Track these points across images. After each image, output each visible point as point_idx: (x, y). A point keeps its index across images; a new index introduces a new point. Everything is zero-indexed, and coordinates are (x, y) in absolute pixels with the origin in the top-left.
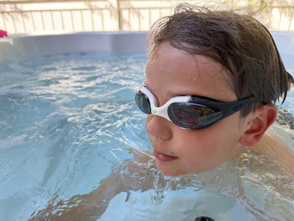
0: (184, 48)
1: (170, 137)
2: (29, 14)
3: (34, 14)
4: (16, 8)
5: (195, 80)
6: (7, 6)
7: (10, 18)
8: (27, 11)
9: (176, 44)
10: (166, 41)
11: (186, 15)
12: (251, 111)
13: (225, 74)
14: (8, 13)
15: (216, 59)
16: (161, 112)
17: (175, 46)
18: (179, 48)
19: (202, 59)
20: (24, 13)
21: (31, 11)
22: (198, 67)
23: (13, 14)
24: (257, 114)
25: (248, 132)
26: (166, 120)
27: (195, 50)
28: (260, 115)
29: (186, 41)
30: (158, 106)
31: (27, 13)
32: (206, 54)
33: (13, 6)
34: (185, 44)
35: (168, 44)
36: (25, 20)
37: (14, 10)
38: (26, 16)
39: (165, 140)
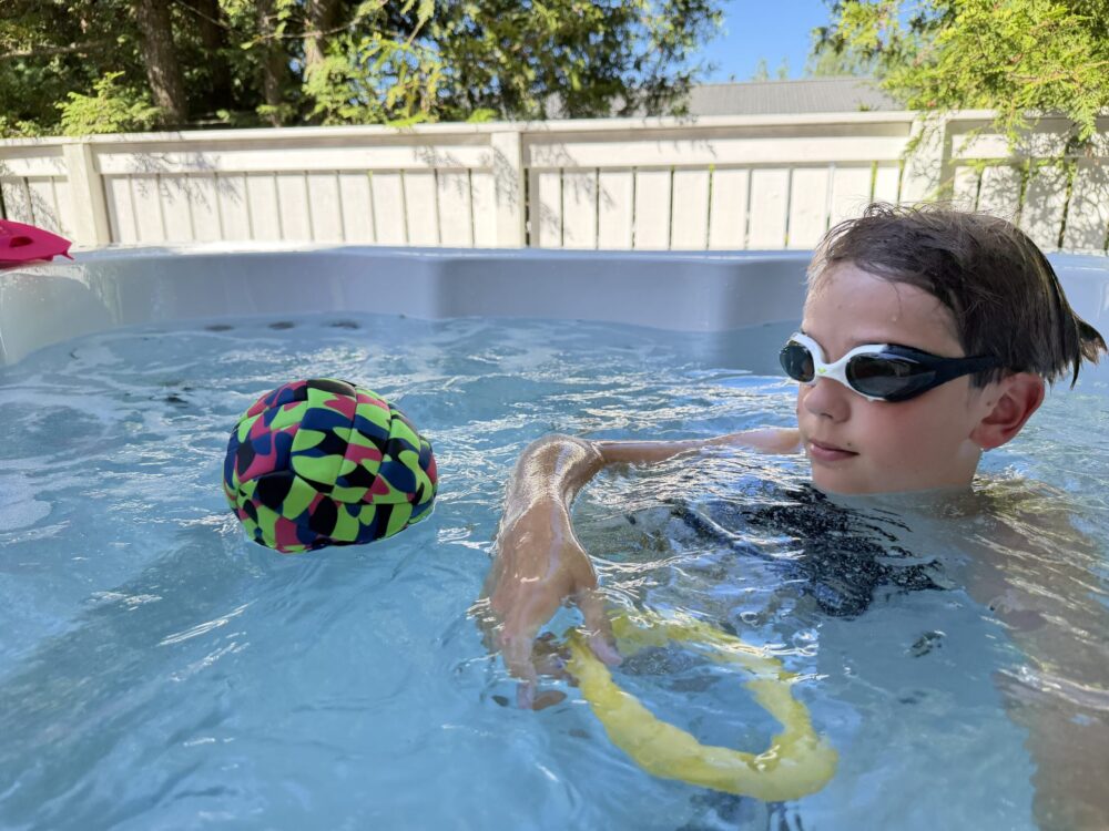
0: (878, 272)
1: (846, 416)
2: (239, 182)
3: (252, 181)
4: (201, 164)
5: (894, 319)
6: (174, 157)
7: (179, 195)
8: (235, 174)
9: (866, 265)
10: (848, 260)
11: (884, 222)
12: (991, 381)
13: (943, 314)
14: (176, 177)
15: (929, 290)
16: (834, 371)
17: (863, 268)
18: (869, 271)
19: (906, 289)
20: (221, 181)
21: (246, 174)
22: (900, 300)
23: (191, 182)
24: (1005, 388)
25: (988, 421)
26: (842, 385)
27: (896, 275)
28: (1013, 390)
29: (882, 262)
30: (827, 361)
31: (232, 181)
32: (913, 282)
33: (192, 157)
34: (880, 266)
35: (851, 265)
36: (224, 200)
37: (195, 169)
38: (231, 188)
39: (838, 422)
